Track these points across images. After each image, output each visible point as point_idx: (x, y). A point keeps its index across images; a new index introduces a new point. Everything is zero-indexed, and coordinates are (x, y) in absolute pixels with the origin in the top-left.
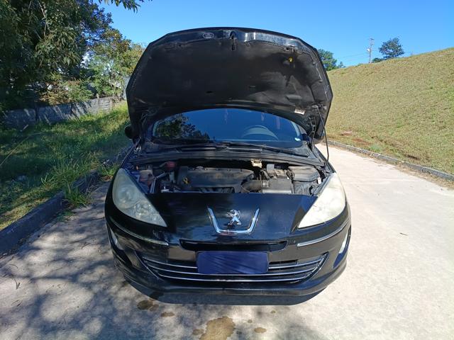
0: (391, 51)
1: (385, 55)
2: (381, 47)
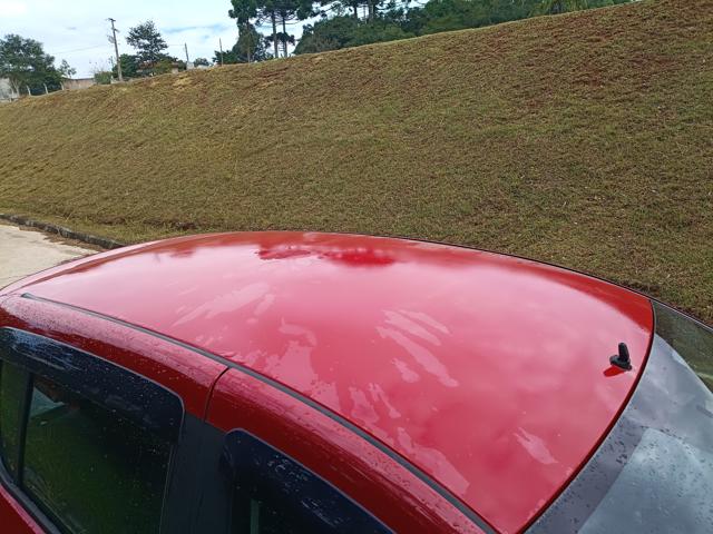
0: (146, 42)
1: (139, 50)
2: (129, 35)
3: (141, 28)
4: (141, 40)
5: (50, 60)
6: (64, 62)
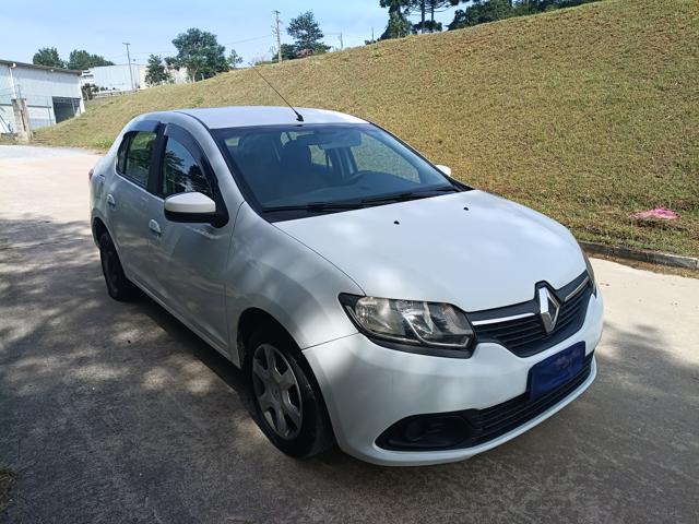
0: (305, 32)
1: (297, 40)
2: (289, 26)
3: (301, 19)
4: (300, 31)
6: (233, 52)
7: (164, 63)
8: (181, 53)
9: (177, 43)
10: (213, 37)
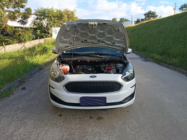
1: (182, 11)
2: (180, 7)
3: (185, 5)
4: (184, 8)
5: (157, 16)
7: (140, 20)
8: (146, 17)
9: (145, 15)
10: (155, 12)
